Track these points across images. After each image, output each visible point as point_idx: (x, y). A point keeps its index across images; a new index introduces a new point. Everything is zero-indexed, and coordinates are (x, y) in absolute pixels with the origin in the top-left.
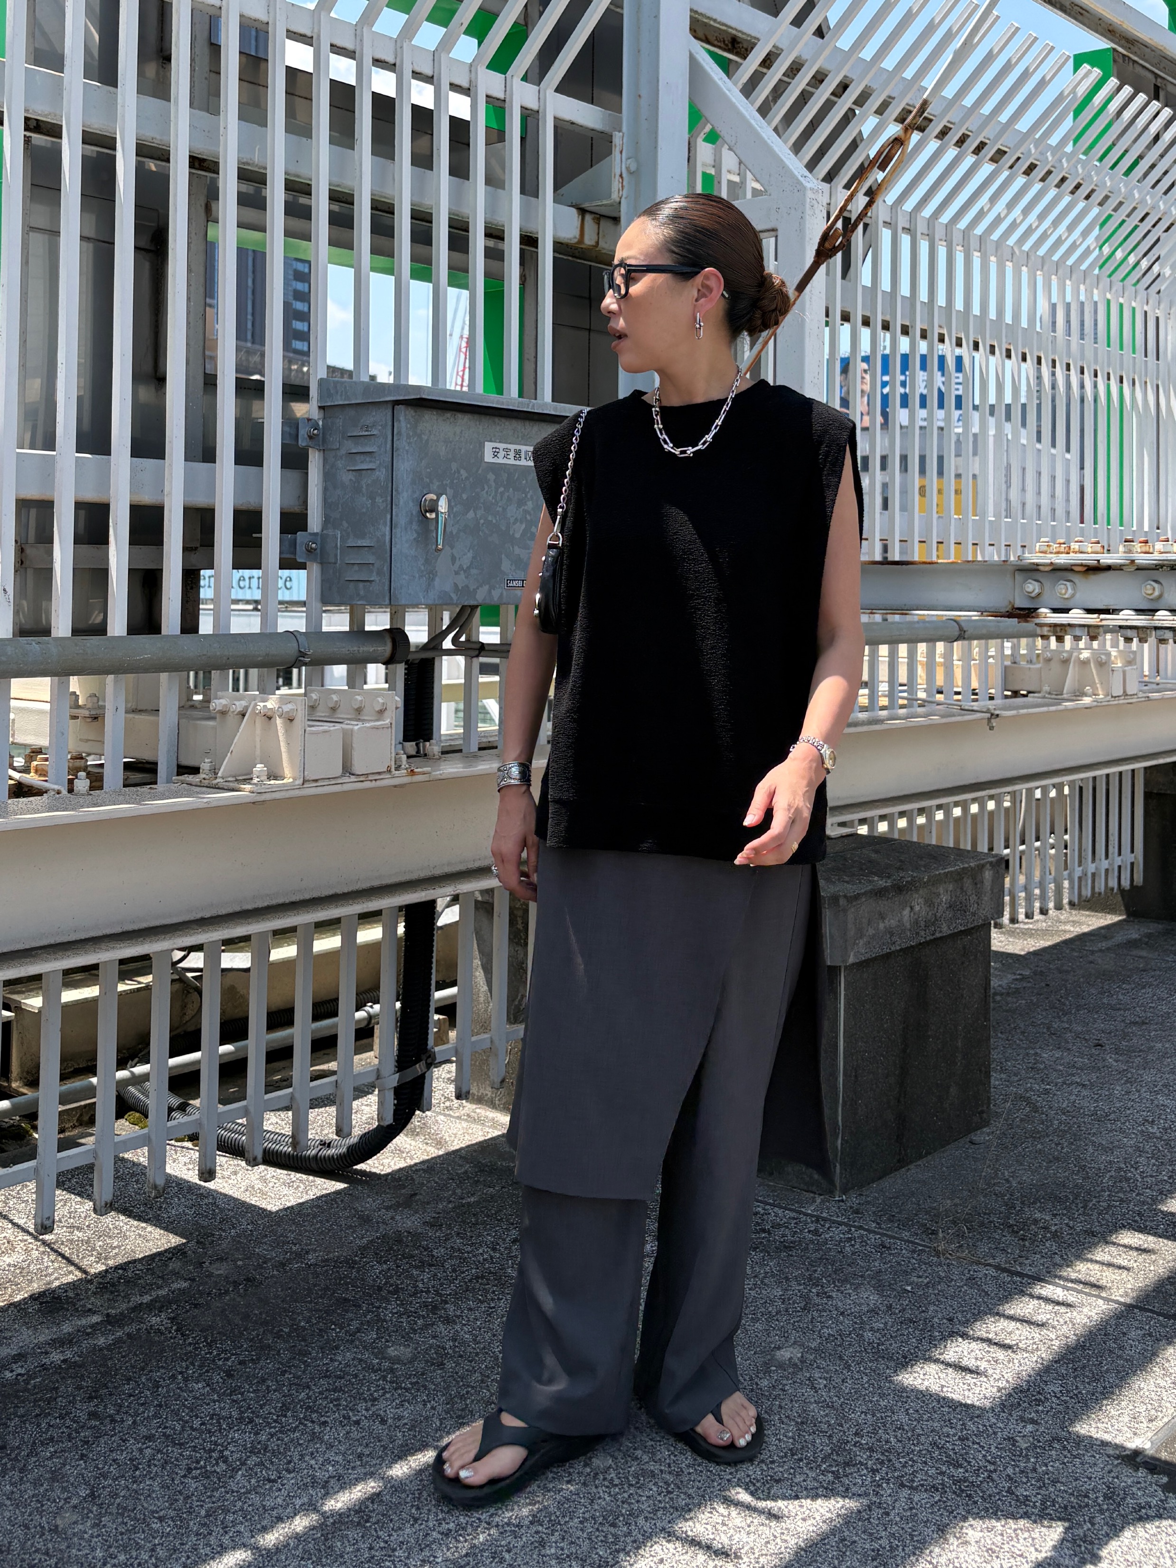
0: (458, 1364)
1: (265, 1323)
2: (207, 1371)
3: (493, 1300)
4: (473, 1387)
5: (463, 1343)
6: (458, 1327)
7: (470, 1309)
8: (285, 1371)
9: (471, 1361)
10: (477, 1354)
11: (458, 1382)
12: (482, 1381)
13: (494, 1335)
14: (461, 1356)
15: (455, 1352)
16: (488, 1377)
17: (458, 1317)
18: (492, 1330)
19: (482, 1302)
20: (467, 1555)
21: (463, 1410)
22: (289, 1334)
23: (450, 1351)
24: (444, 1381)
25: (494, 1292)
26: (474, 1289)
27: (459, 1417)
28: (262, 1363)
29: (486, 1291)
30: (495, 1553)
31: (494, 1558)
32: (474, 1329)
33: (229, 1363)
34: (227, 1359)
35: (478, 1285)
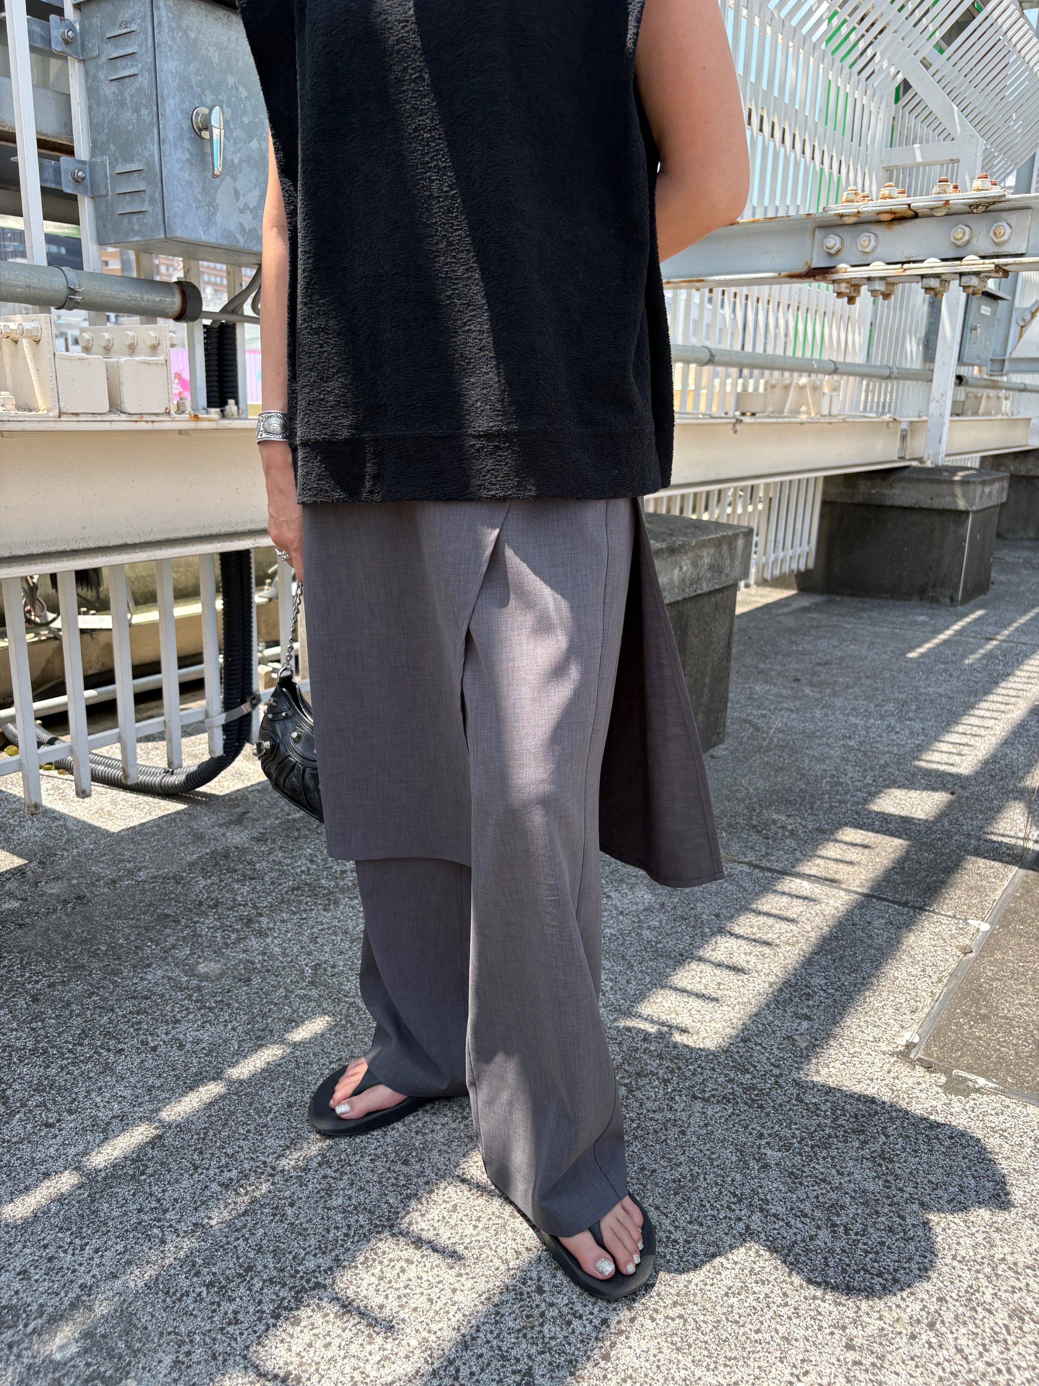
0: (264, 979)
1: (85, 941)
2: (14, 996)
3: (305, 911)
4: (275, 1004)
5: (272, 957)
6: (269, 940)
7: (283, 921)
8: (93, 993)
9: (277, 976)
10: (284, 968)
11: (262, 999)
12: (286, 997)
13: (302, 947)
14: (268, 971)
15: (263, 966)
16: (292, 992)
17: (270, 929)
18: (300, 941)
19: (295, 913)
20: (245, 1213)
21: (263, 1030)
22: (105, 954)
23: (259, 966)
24: (249, 999)
25: (307, 903)
26: (289, 901)
27: (258, 1038)
28: (72, 985)
29: (300, 902)
30: (277, 1208)
31: (274, 1215)
32: (284, 942)
33: (39, 987)
34: (37, 982)
35: (293, 897)
